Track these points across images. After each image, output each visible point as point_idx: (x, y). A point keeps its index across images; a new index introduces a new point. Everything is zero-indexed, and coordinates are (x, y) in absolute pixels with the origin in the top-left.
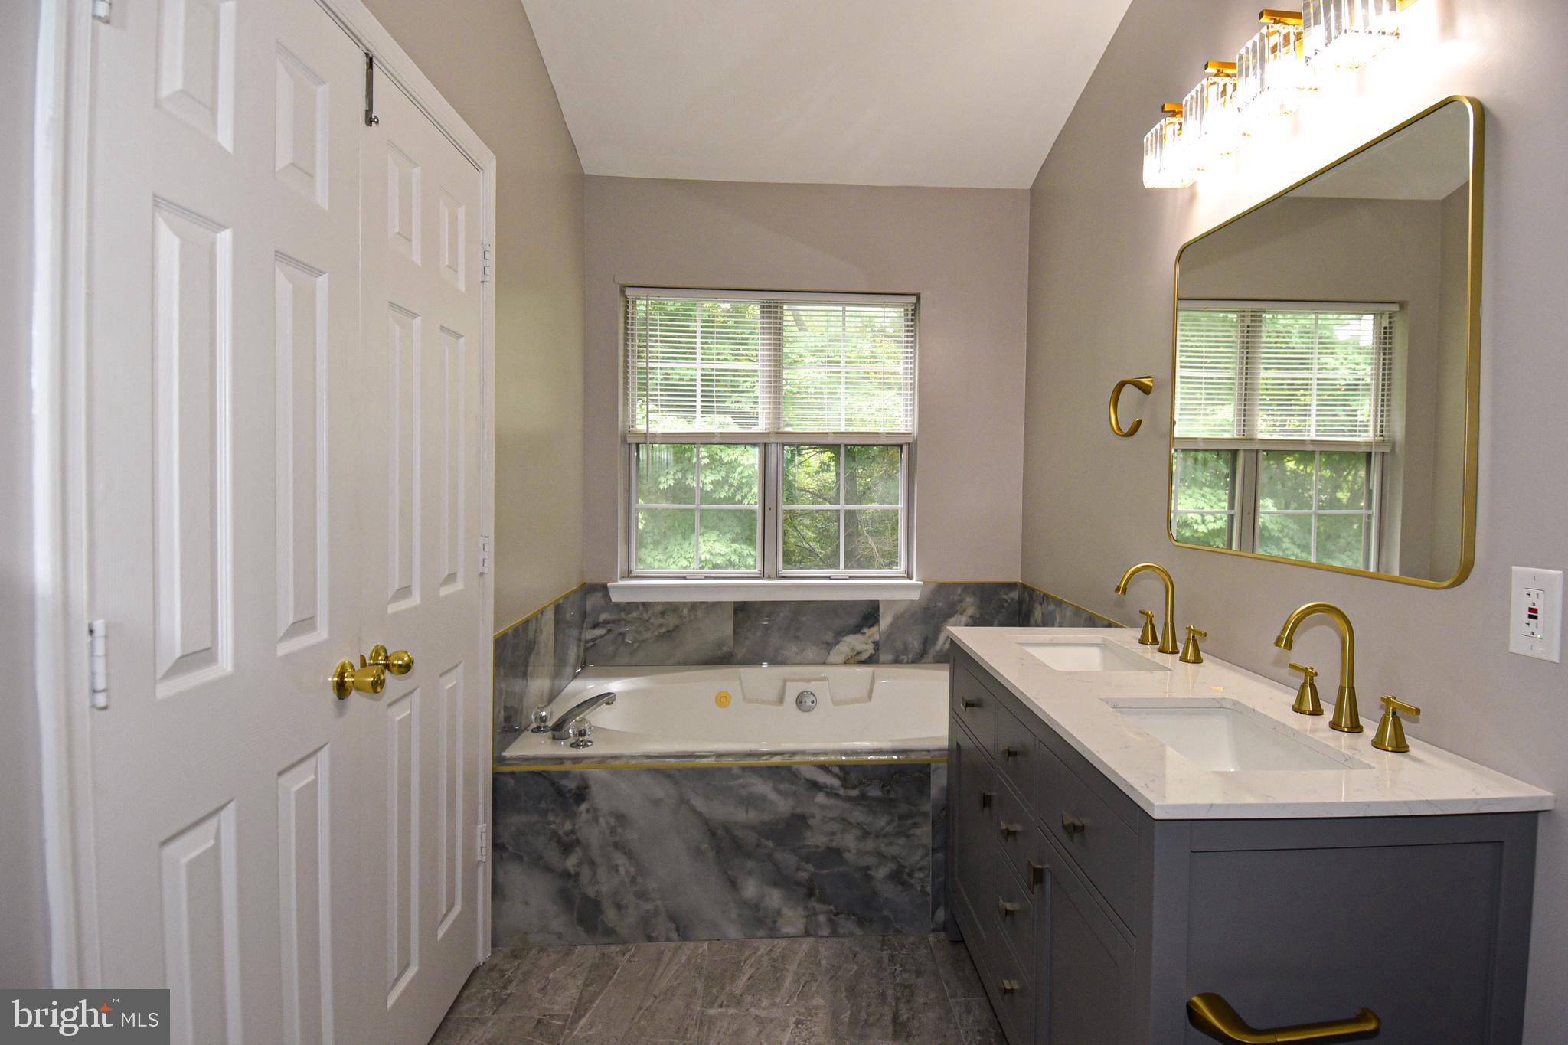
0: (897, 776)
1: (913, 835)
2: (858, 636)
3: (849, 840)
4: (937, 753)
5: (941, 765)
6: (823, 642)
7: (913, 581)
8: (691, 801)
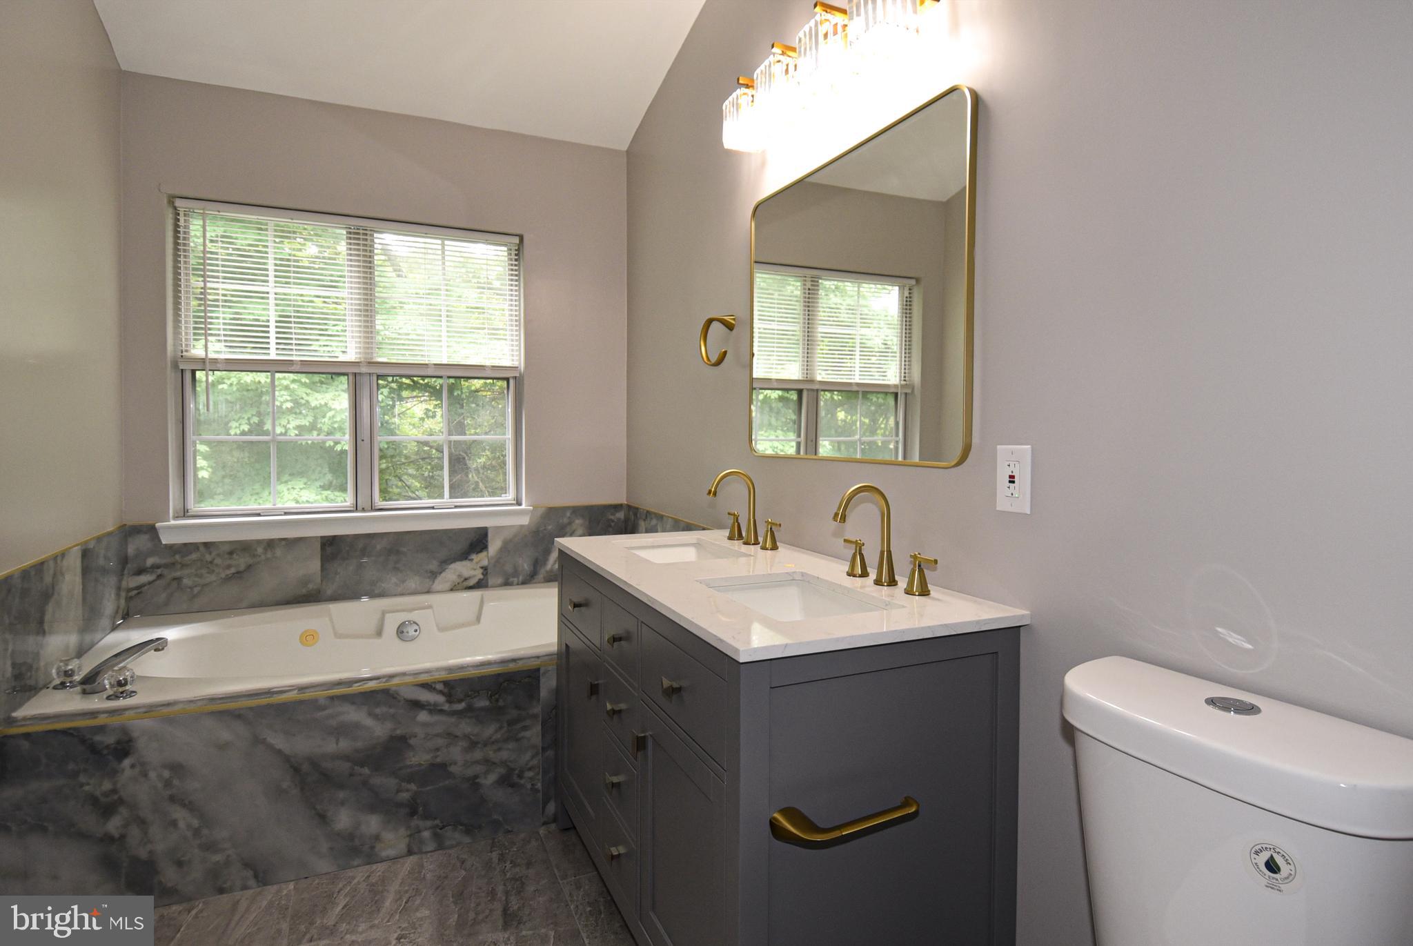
0: (505, 684)
1: (523, 738)
2: (464, 563)
3: (456, 754)
4: (546, 658)
5: (550, 668)
6: (426, 571)
7: (523, 507)
8: (268, 739)
